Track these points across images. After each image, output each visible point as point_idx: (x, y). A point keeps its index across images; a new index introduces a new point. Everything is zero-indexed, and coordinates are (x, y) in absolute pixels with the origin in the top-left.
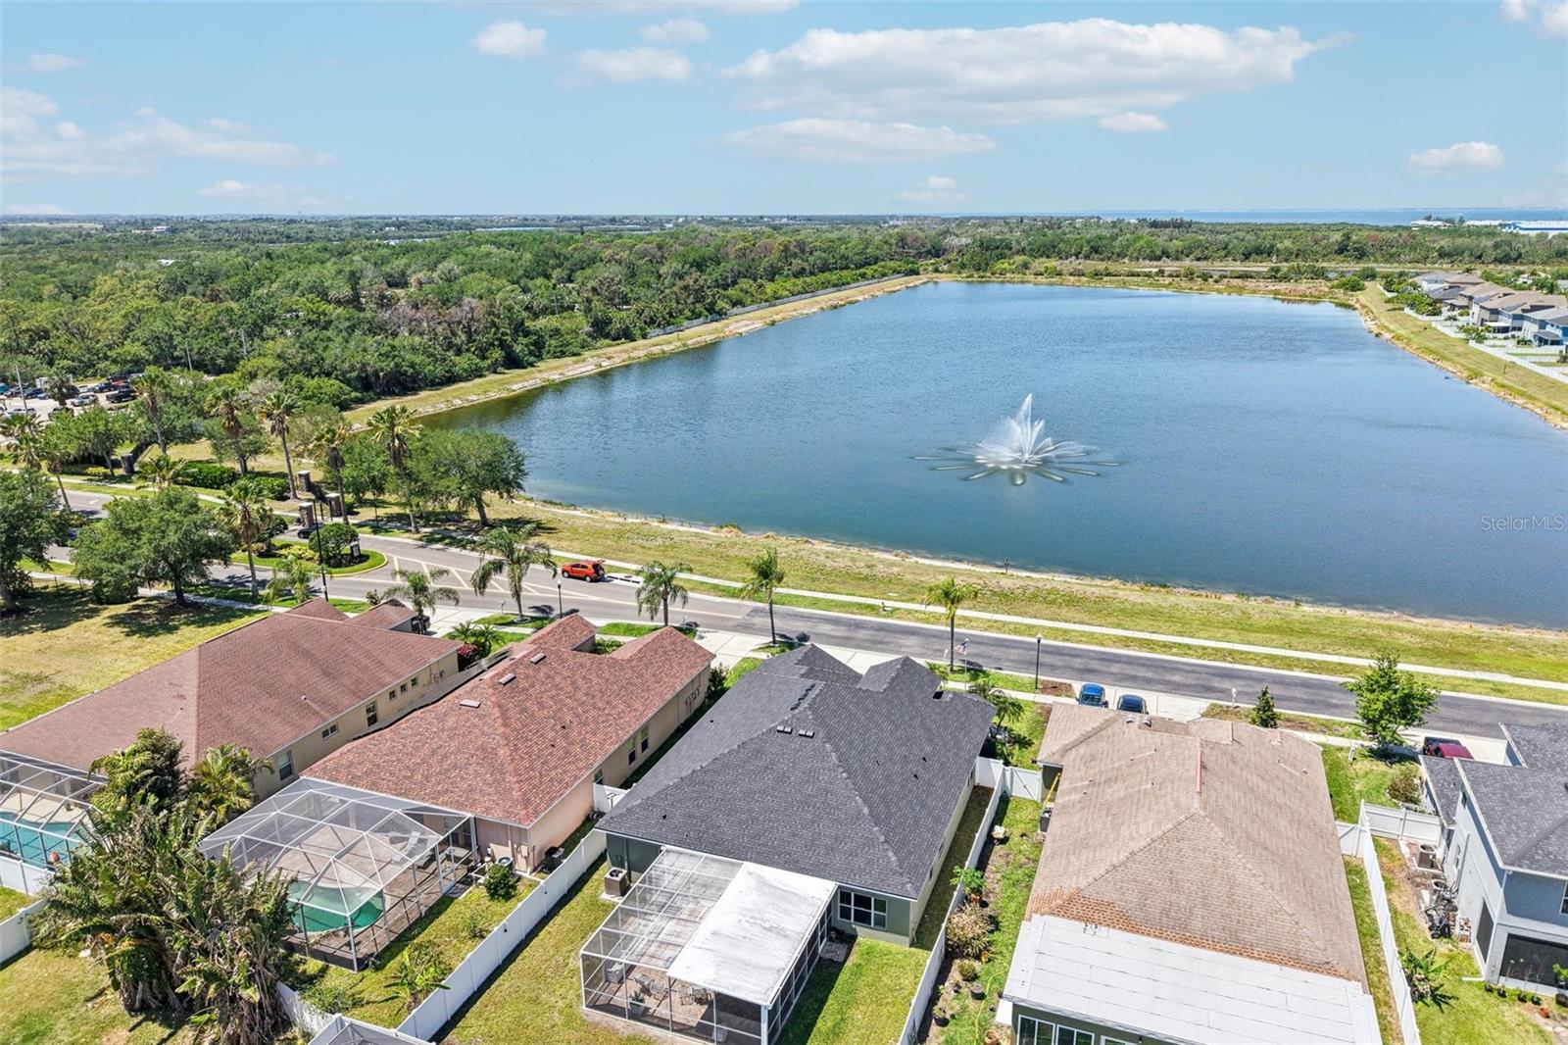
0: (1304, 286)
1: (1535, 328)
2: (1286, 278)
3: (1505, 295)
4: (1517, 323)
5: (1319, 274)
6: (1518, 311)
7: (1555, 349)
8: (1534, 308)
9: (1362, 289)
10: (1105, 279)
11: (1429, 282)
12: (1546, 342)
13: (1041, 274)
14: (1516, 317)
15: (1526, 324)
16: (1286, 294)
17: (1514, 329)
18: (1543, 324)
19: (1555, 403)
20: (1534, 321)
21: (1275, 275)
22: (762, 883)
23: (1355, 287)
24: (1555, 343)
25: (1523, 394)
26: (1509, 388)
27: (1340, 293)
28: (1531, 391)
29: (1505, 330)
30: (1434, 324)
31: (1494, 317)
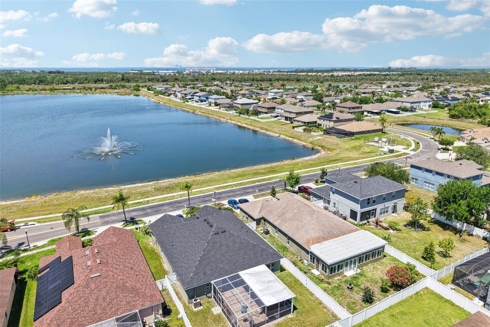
0: (123, 90)
1: (198, 98)
2: (115, 88)
3: (185, 90)
4: (193, 97)
5: (124, 87)
6: (192, 94)
7: (205, 103)
8: (195, 93)
9: (140, 90)
10: (56, 91)
11: (159, 87)
12: (203, 101)
13: (29, 91)
14: (192, 95)
15: (195, 97)
16: (120, 93)
17: (192, 98)
18: (200, 97)
19: (218, 115)
20: (197, 96)
21: (111, 87)
22: (251, 274)
23: (138, 90)
24: (205, 101)
25: (210, 114)
26: (205, 113)
27: (135, 92)
28: (211, 113)
29: (190, 99)
30: (171, 99)
31: (185, 96)
